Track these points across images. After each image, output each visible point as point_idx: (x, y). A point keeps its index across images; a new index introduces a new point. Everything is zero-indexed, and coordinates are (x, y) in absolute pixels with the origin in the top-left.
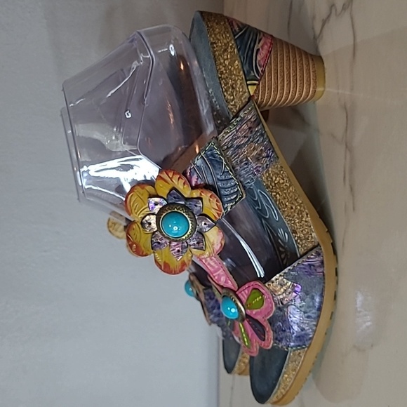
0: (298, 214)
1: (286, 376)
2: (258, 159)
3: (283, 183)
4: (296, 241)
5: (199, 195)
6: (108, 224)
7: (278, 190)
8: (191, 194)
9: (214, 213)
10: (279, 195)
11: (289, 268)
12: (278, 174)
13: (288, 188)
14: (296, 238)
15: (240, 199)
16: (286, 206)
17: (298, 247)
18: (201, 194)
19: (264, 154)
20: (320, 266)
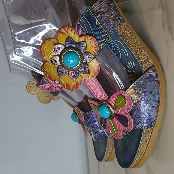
0: (139, 50)
1: (142, 146)
2: (114, 20)
3: (129, 34)
4: (141, 64)
5: (83, 40)
6: (27, 87)
7: (127, 37)
8: (79, 39)
9: (93, 50)
10: (128, 40)
11: (139, 79)
12: (126, 29)
13: (132, 36)
14: (141, 62)
15: (107, 40)
16: (133, 45)
17: (142, 67)
18: (85, 39)
19: (117, 18)
20: (156, 77)
